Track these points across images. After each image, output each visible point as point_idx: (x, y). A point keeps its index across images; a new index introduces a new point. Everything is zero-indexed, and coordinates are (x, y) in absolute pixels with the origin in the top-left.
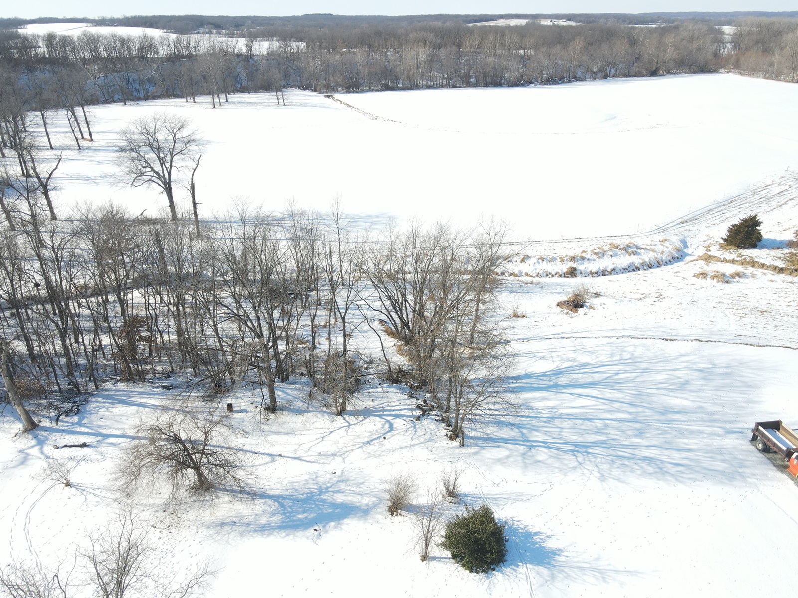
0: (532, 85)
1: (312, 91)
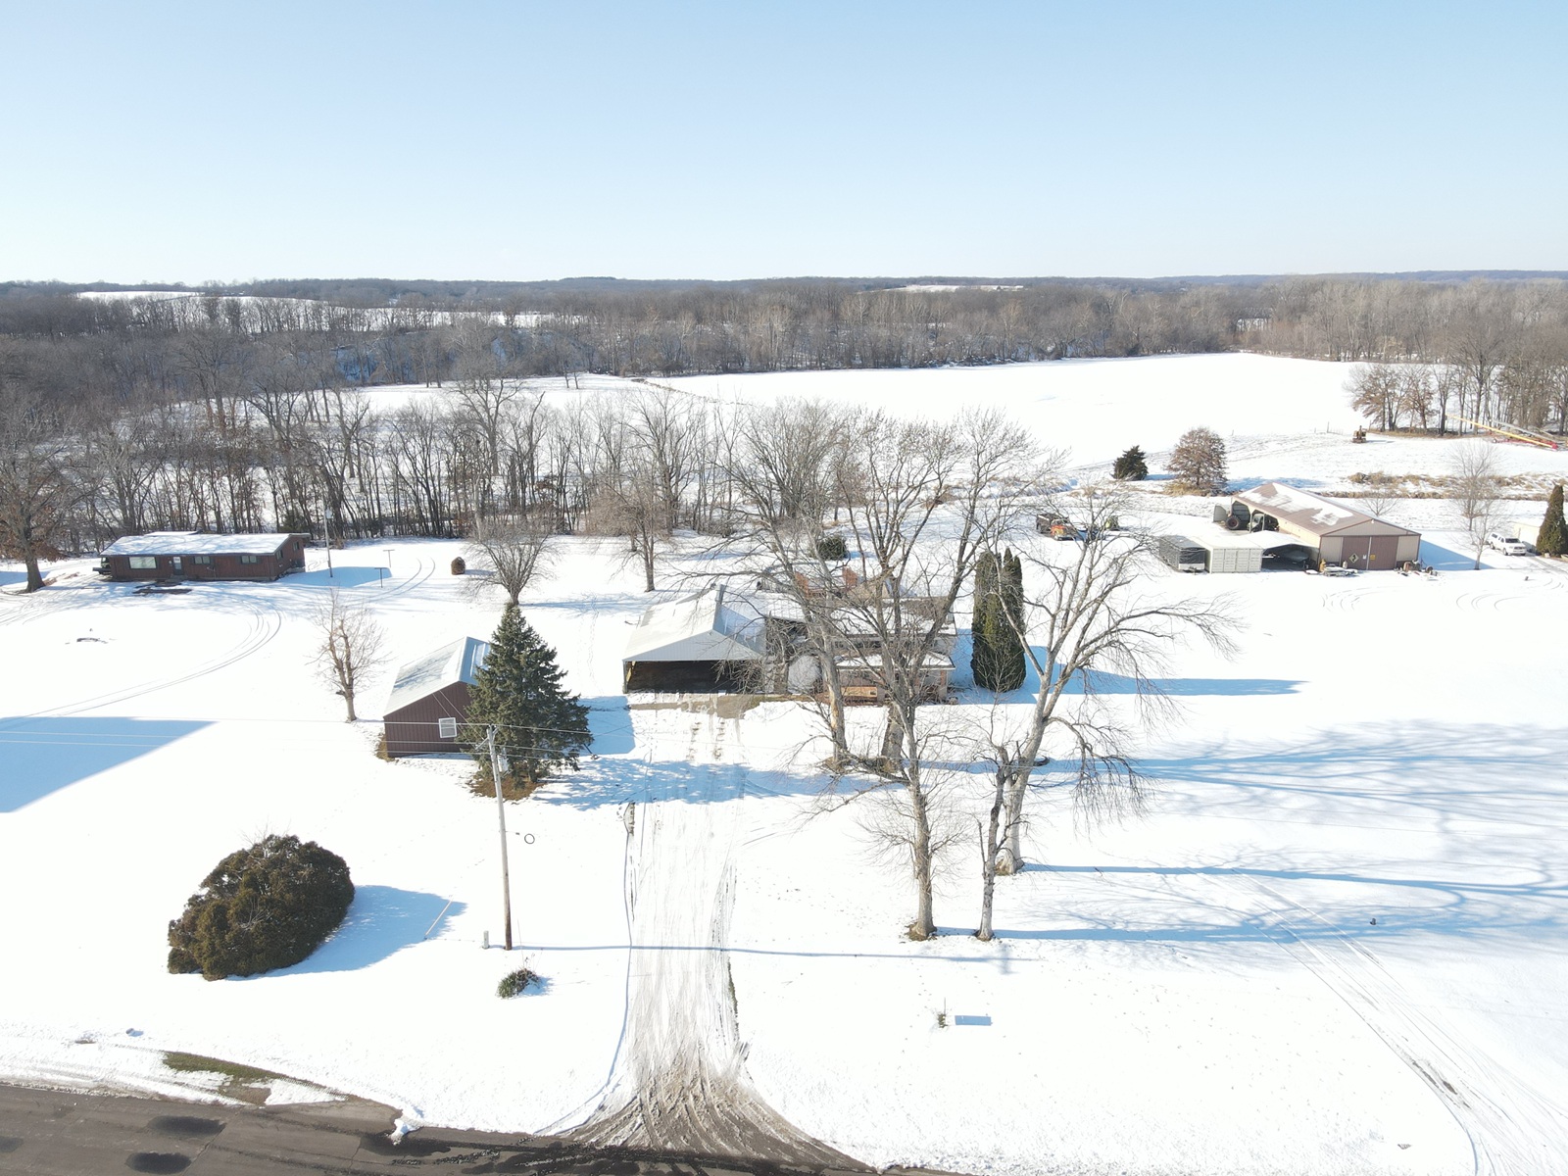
0: (946, 366)
1: (612, 374)
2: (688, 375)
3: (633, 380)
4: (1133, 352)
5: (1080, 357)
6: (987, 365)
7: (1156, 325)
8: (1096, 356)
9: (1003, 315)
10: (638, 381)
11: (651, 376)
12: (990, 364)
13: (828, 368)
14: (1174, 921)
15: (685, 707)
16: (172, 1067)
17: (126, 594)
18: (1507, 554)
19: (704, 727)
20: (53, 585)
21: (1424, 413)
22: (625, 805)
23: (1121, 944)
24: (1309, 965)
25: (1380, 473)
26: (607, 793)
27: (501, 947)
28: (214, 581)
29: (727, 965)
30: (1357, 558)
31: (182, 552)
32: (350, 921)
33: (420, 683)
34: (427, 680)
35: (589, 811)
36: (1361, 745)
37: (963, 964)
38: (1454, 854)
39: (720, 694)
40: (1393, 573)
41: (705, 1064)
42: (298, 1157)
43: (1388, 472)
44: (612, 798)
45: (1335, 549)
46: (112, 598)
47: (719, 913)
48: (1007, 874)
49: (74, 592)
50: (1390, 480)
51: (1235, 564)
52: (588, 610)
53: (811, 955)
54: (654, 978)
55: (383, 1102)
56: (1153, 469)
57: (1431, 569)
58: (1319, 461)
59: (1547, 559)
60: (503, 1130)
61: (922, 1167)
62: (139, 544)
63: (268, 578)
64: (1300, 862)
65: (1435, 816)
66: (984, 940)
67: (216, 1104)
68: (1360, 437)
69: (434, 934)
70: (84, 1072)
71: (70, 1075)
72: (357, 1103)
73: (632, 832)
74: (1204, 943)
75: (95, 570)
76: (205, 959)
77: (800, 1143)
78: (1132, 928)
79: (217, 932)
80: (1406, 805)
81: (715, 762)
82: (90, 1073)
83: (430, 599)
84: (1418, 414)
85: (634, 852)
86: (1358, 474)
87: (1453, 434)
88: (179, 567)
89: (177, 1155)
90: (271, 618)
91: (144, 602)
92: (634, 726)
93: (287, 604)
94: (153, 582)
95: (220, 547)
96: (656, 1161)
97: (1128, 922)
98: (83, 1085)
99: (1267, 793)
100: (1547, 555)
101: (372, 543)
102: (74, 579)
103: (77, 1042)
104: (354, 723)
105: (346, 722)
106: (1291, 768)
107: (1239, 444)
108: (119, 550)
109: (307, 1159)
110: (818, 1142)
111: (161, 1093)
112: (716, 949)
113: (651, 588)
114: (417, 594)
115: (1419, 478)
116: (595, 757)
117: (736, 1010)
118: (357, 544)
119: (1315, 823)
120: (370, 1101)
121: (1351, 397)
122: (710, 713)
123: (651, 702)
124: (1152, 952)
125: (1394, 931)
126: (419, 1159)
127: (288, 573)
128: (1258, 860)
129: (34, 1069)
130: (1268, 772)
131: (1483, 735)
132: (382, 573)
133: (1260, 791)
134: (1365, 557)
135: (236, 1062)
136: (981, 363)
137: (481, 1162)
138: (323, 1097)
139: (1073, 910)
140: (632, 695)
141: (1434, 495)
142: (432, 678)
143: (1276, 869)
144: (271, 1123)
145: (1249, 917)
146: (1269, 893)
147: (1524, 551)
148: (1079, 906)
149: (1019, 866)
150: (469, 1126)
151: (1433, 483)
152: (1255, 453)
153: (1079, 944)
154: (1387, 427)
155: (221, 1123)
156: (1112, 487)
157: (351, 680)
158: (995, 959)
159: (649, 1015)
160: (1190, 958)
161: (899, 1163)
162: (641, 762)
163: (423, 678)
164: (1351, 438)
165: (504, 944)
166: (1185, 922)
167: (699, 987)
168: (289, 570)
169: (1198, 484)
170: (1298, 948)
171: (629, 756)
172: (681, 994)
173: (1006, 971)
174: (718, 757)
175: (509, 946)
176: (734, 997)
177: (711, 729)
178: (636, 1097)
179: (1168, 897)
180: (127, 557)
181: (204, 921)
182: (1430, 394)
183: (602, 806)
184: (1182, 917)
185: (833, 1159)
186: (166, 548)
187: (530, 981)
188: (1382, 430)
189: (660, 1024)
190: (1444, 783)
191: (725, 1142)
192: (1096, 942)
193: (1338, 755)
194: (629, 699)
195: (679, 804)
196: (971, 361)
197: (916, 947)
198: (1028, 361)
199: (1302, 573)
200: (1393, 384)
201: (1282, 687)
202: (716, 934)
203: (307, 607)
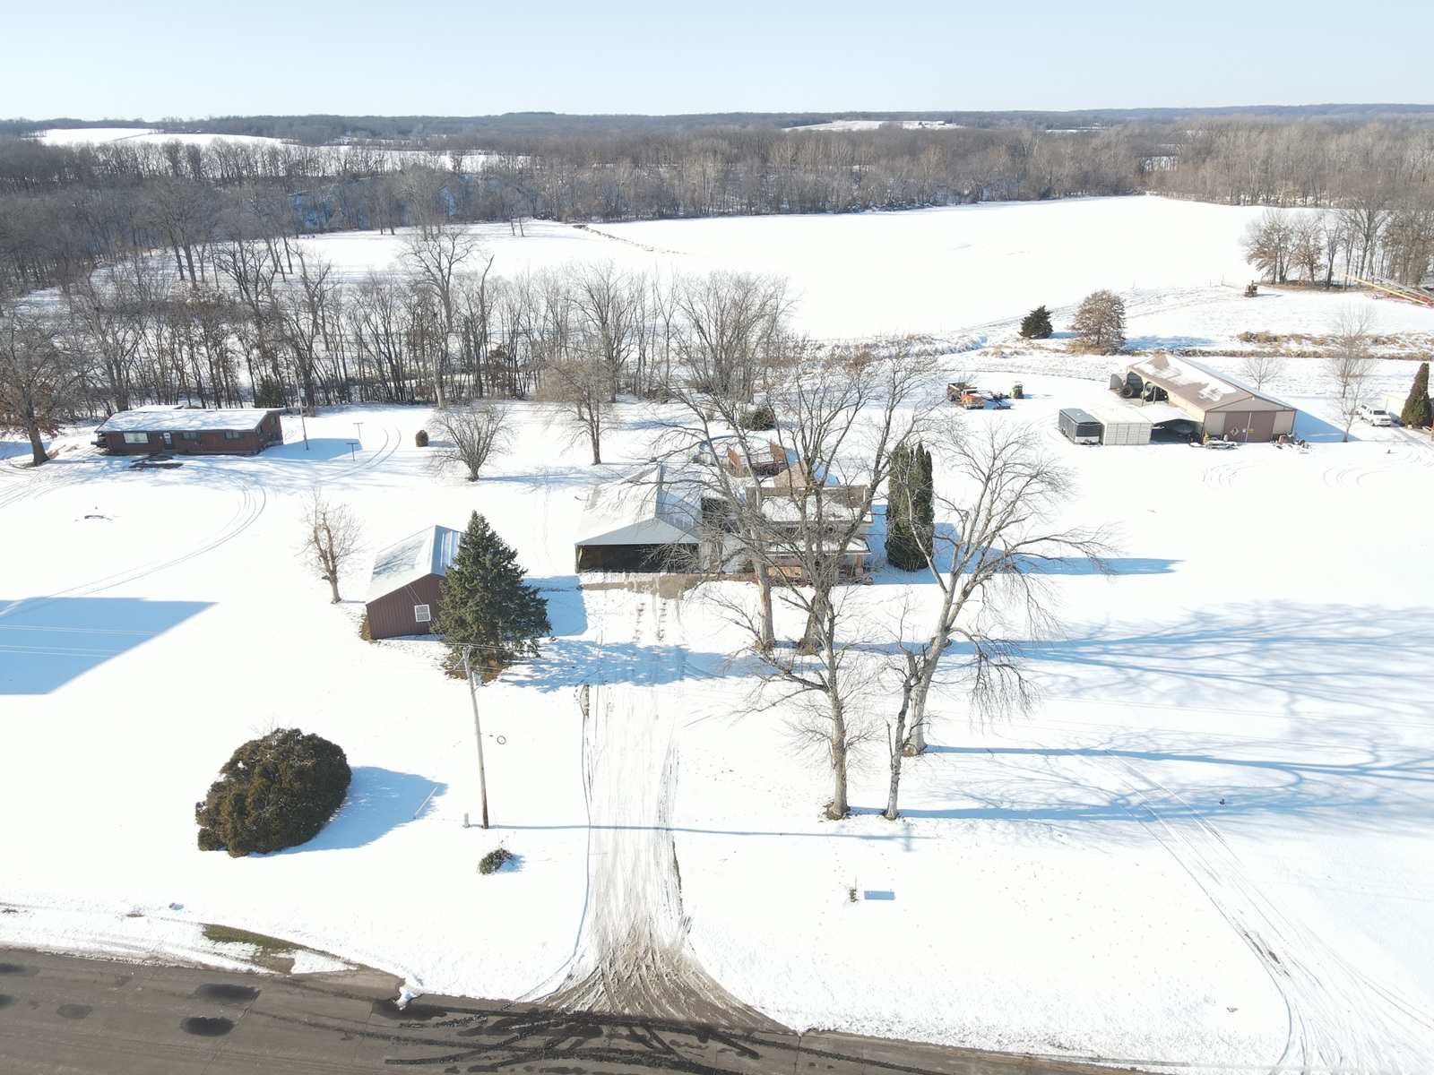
0: (868, 211)
1: (555, 220)
2: (627, 221)
3: (575, 227)
4: (1045, 195)
5: (995, 200)
6: (907, 209)
7: (1068, 169)
8: (1010, 200)
9: (923, 160)
10: (580, 227)
11: (592, 221)
12: (910, 209)
13: (758, 214)
14: (1053, 800)
15: (630, 586)
16: (210, 939)
17: (123, 469)
18: (1374, 425)
19: (648, 608)
20: (56, 459)
21: (1312, 265)
22: (580, 687)
23: (1006, 823)
24: (1165, 843)
25: (1267, 332)
26: (565, 675)
27: (479, 826)
28: (202, 455)
29: (671, 844)
30: (1237, 431)
31: (171, 428)
32: (349, 801)
33: (396, 571)
34: (403, 568)
35: (550, 693)
36: (1227, 626)
37: (872, 842)
38: (1297, 736)
39: (662, 574)
40: (1269, 445)
41: (655, 937)
42: (322, 1020)
43: (1275, 332)
44: (569, 680)
45: (1217, 423)
46: (112, 473)
47: (664, 794)
48: (912, 755)
49: (76, 466)
50: (1275, 339)
51: (1127, 436)
52: (541, 484)
53: (743, 834)
54: (610, 856)
55: (389, 972)
56: (1058, 324)
57: (1303, 442)
58: (1212, 319)
59: (1410, 431)
60: (489, 997)
61: (835, 1030)
62: (131, 421)
63: (250, 452)
64: (1164, 744)
65: (1282, 697)
66: (891, 819)
67: (250, 973)
68: (1252, 292)
69: (422, 815)
70: (137, 944)
71: (125, 946)
72: (367, 972)
73: (587, 714)
74: (1077, 822)
75: (93, 443)
76: (230, 839)
77: (735, 1009)
78: (1017, 807)
79: (238, 818)
80: (1262, 687)
81: (658, 643)
82: (142, 945)
83: (398, 473)
84: (1307, 269)
85: (590, 734)
86: (1247, 333)
87: (1338, 288)
88: (169, 442)
89: (222, 1019)
90: (256, 494)
91: (141, 477)
92: (586, 606)
93: (270, 479)
94: (147, 456)
95: (205, 424)
96: (616, 1025)
97: (1013, 802)
98: (138, 956)
99: (1140, 675)
100: (1410, 426)
101: (341, 410)
102: (75, 452)
103: (129, 916)
104: (339, 604)
105: (332, 603)
106: (1163, 649)
107: (1139, 298)
108: (113, 427)
109: (330, 1023)
110: (749, 1008)
111: (204, 962)
112: (662, 829)
113: (597, 461)
114: (387, 468)
115: (1302, 337)
116: (553, 639)
117: (680, 886)
118: (328, 412)
119: (1180, 705)
120: (377, 970)
121: (1246, 251)
122: (653, 593)
123: (601, 582)
124: (1033, 831)
125: (1239, 811)
126: (421, 1022)
127: (267, 446)
128: (1128, 742)
129: (94, 941)
130: (1144, 653)
131: (1335, 615)
132: (353, 445)
133: (1134, 673)
134: (1244, 431)
135: (264, 933)
136: (901, 208)
137: (473, 1025)
138: (338, 967)
139: (967, 790)
140: (584, 574)
141: (1316, 355)
142: (406, 567)
143: (1142, 751)
144: (298, 990)
145: (1117, 797)
146: (1134, 773)
147: (1389, 422)
148: (973, 786)
149: (923, 749)
150: (461, 993)
151: (1314, 342)
152: (1154, 308)
153: (971, 822)
154: (1278, 280)
155: (256, 990)
156: (1019, 345)
157: (335, 567)
158: (899, 837)
159: (607, 891)
160: (1064, 836)
161: (816, 1027)
162: (593, 644)
163: (399, 566)
164: (1244, 291)
165: (482, 823)
166: (1062, 802)
167: (649, 864)
168: (269, 443)
169: (1098, 343)
170: (1157, 827)
171: (582, 638)
172: (633, 871)
173: (908, 849)
174: (660, 638)
175: (486, 826)
176: (678, 874)
177: (654, 610)
178: (598, 967)
179: (1049, 778)
180: (122, 433)
181: (226, 808)
182: (1319, 249)
183: (561, 688)
184: (1060, 797)
185: (762, 1023)
186: (156, 425)
187: (506, 859)
188: (1273, 283)
189: (617, 899)
190: (1294, 664)
191: (673, 1008)
192: (986, 820)
193: (1204, 637)
194: (581, 578)
195: (628, 685)
196: (892, 206)
197: (833, 825)
198: (945, 205)
199: (1187, 445)
200: (1286, 238)
201: (1160, 566)
202: (662, 815)
203: (287, 482)
